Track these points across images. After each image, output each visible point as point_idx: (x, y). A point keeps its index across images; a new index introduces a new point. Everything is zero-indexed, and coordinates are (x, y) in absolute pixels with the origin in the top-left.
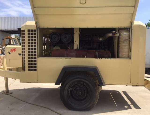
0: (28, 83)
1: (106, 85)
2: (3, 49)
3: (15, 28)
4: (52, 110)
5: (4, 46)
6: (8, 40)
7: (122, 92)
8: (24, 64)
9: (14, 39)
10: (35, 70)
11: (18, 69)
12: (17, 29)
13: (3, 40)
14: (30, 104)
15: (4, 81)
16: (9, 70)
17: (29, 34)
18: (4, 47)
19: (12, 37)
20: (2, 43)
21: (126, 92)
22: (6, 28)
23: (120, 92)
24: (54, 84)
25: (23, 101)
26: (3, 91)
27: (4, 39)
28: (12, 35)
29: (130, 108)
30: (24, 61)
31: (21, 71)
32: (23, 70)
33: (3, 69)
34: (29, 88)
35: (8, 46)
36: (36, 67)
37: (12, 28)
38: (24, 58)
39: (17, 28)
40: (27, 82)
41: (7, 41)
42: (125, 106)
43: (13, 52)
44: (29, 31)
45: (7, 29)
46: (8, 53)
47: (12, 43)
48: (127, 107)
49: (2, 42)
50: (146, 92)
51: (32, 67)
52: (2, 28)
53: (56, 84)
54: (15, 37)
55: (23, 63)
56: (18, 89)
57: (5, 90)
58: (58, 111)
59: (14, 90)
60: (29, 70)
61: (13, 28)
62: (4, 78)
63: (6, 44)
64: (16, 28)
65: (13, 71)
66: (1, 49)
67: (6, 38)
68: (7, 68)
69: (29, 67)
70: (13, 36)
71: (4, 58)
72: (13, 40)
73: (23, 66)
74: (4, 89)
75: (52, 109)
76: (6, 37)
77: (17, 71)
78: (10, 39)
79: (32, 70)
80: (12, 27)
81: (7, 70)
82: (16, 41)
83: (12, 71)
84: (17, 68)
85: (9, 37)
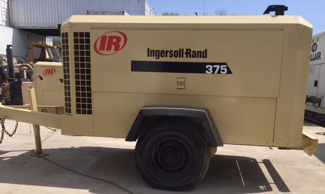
0: (76, 136)
1: (224, 145)
2: (29, 68)
3: (52, 24)
4: (119, 187)
5: (32, 63)
6: (39, 50)
7: (263, 160)
8: (68, 100)
9: (51, 48)
10: (90, 112)
11: (57, 110)
12: (57, 26)
13: (29, 50)
14: (81, 174)
15: (33, 132)
16: (42, 111)
17: (76, 41)
18: (31, 65)
19: (47, 43)
20: (26, 56)
21: (270, 160)
22: (34, 24)
23: (258, 161)
24: (125, 139)
25: (67, 169)
26: (32, 151)
27: (31, 48)
28: (47, 39)
29: (269, 189)
30: (67, 94)
31: (64, 113)
32: (67, 111)
33: (29, 108)
34: (80, 147)
35: (39, 63)
36: (90, 106)
37: (46, 24)
38: (67, 88)
39: (57, 23)
40: (74, 134)
41: (37, 52)
42: (260, 187)
43: (50, 75)
44: (76, 34)
45: (36, 26)
46: (39, 78)
47: (47, 57)
48: (264, 188)
49: (27, 53)
50: (312, 163)
51: (84, 106)
52: (25, 24)
53: (127, 140)
54: (54, 44)
55: (66, 98)
56: (59, 149)
57: (36, 149)
58: (131, 190)
59: (52, 149)
60: (78, 112)
61: (49, 24)
62: (32, 125)
63: (35, 59)
64: (55, 24)
65: (50, 112)
66: (25, 69)
67: (35, 46)
68: (38, 107)
69: (78, 106)
70: (49, 42)
71: (31, 87)
72: (49, 49)
73: (66, 104)
74: (33, 147)
75: (120, 185)
76: (36, 43)
77: (57, 113)
78: (43, 48)
79: (84, 113)
80: (46, 21)
81: (38, 111)
82: (55, 51)
83: (47, 112)
84: (56, 107)
85: (40, 43)
